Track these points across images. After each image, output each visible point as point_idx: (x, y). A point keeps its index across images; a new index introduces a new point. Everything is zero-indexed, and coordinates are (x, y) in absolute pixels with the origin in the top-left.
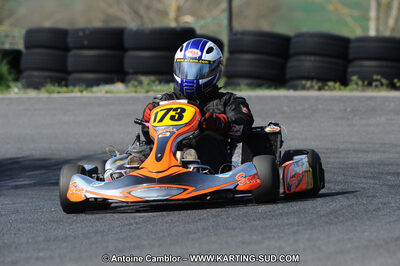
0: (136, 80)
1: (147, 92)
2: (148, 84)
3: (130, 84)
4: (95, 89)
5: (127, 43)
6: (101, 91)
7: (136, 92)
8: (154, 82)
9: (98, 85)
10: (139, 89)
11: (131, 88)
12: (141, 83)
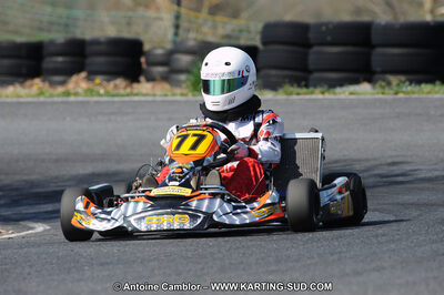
0: (384, 80)
1: (396, 93)
2: (398, 85)
3: (377, 85)
4: (338, 90)
5: (375, 38)
6: (344, 92)
7: (383, 93)
8: (404, 82)
9: (341, 85)
10: (387, 90)
11: (379, 90)
12: (389, 84)
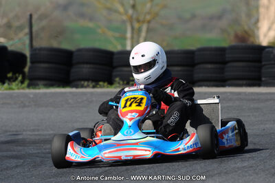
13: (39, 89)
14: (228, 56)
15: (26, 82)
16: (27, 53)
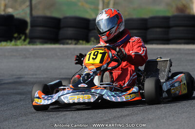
13: (37, 45)
14: (172, 23)
15: (28, 40)
16: (28, 20)
